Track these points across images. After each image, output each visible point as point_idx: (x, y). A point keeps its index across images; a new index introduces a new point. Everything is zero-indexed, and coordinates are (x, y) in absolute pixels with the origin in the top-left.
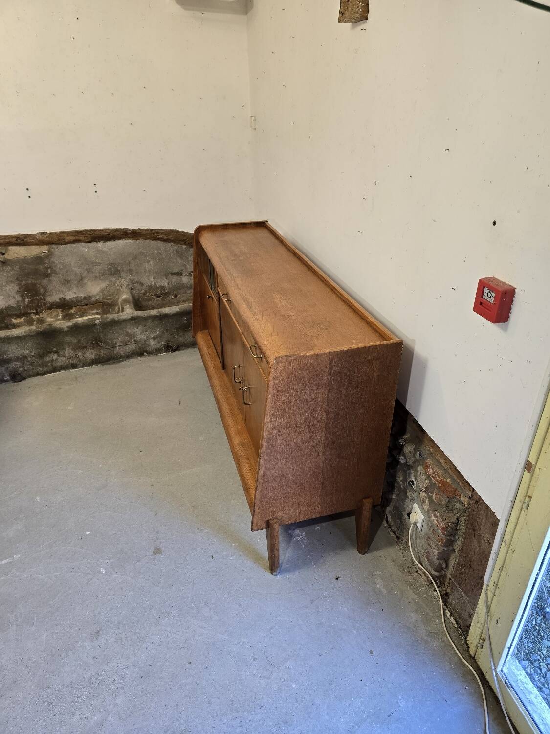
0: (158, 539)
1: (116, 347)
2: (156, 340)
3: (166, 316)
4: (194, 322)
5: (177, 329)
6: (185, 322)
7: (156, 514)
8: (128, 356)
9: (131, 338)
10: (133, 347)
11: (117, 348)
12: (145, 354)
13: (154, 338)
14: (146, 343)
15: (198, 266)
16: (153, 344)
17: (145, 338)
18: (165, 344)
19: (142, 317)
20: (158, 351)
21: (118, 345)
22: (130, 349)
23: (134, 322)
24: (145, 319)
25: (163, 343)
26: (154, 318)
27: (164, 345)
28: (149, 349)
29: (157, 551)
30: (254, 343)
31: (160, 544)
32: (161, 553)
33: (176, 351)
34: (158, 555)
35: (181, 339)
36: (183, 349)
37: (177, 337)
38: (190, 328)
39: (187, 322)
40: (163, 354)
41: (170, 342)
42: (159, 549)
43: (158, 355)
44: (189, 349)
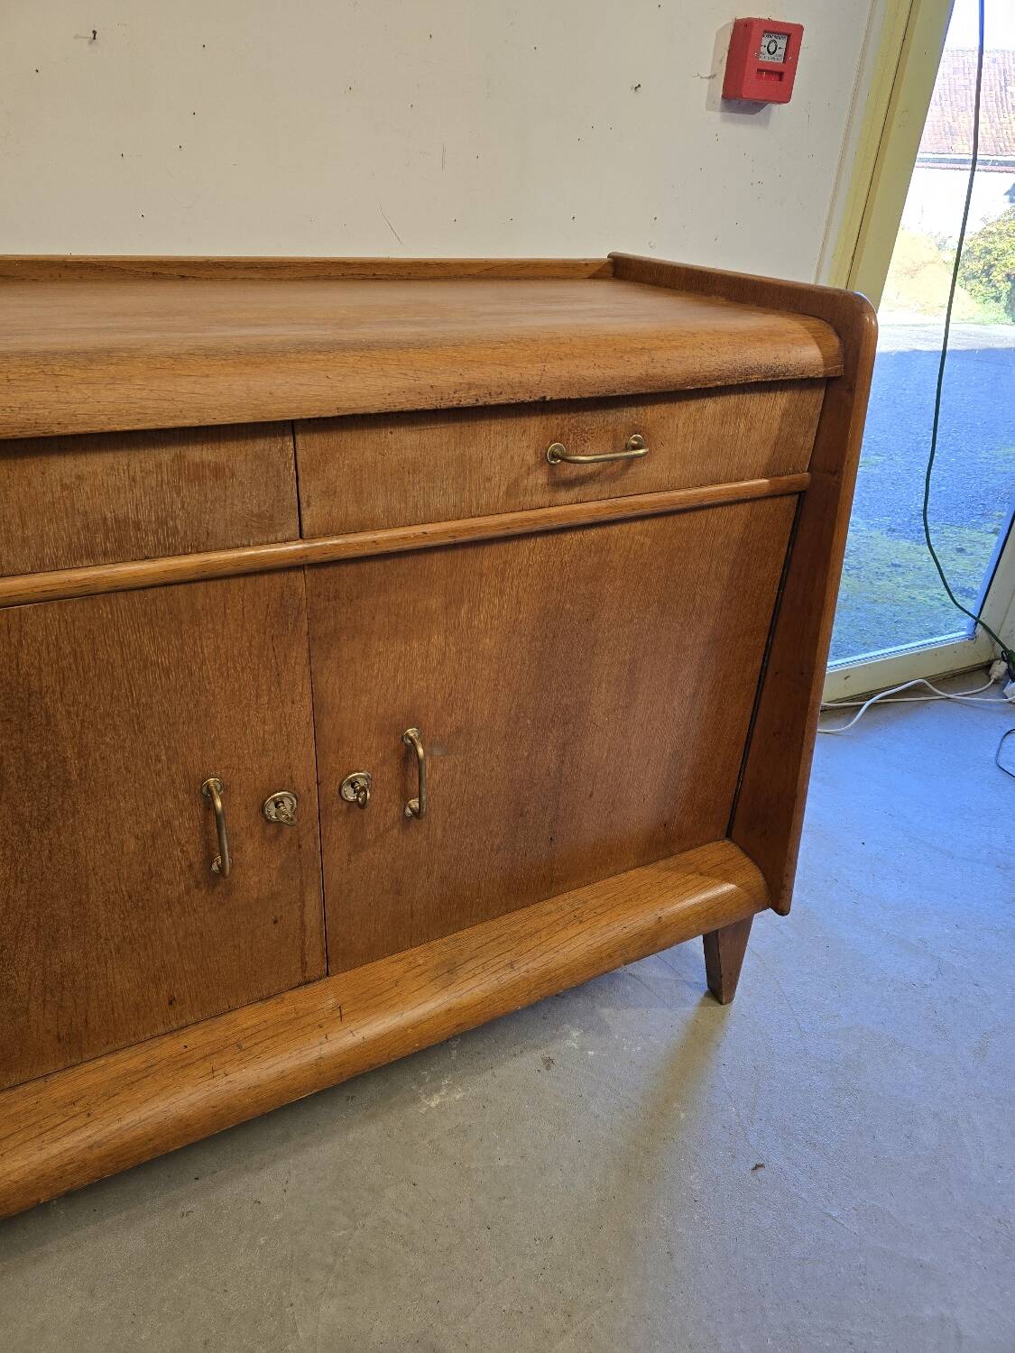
30: (531, 458)
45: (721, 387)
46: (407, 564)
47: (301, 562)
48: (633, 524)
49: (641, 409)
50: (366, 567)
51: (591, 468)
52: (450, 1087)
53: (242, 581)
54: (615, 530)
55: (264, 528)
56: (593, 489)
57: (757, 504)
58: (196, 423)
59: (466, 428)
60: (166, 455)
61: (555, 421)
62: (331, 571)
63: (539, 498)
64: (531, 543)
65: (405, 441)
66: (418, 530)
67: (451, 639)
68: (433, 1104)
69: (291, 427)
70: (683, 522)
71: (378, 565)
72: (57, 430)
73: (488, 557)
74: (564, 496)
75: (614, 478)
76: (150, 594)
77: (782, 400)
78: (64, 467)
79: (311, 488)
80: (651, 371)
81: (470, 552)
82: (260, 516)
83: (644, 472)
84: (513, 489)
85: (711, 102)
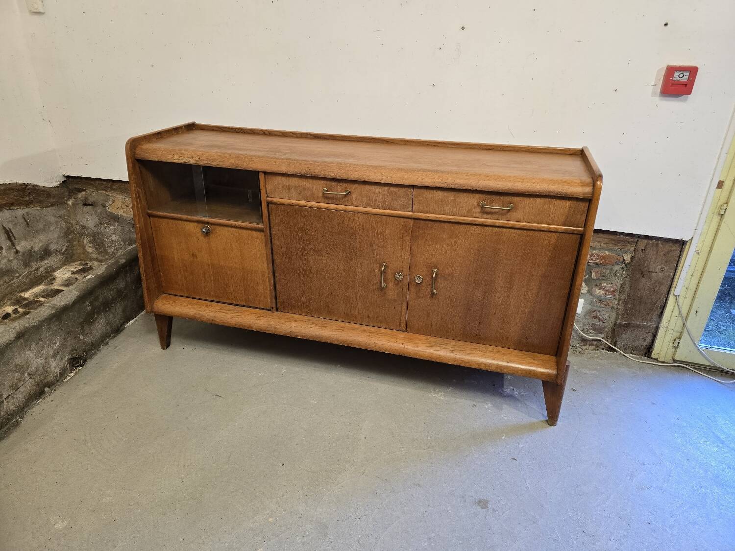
0: (463, 497)
1: (3, 402)
2: (58, 357)
3: (65, 309)
4: (148, 289)
5: (81, 325)
6: (89, 308)
7: (419, 485)
8: (22, 410)
9: (23, 373)
10: (28, 386)
11: (5, 402)
12: (47, 389)
13: (55, 355)
14: (45, 370)
15: (140, 200)
16: (55, 366)
17: (43, 361)
18: (70, 357)
19: (33, 327)
20: (63, 374)
21: (5, 396)
22: (24, 394)
23: (22, 340)
24: (37, 328)
25: (66, 358)
26: (49, 320)
27: (69, 359)
28: (51, 378)
29: (483, 504)
30: (475, 204)
31: (472, 497)
32: (487, 502)
33: (88, 361)
34: (489, 505)
35: (88, 339)
36: (95, 354)
37: (82, 338)
38: (96, 316)
39: (92, 308)
40: (71, 375)
41: (76, 350)
42: (480, 501)
43: (65, 380)
44: (100, 348)
45: (538, 195)
46: (438, 224)
47: (410, 217)
48: (511, 230)
49: (513, 197)
50: (427, 222)
51: (495, 210)
52: (441, 395)
53: (397, 218)
54: (504, 230)
55: (404, 208)
56: (496, 216)
57: (561, 234)
58: (391, 183)
59: (457, 194)
60: (386, 188)
61: (483, 196)
62: (418, 221)
63: (477, 215)
64: (475, 227)
65: (440, 194)
66: (441, 216)
67: (449, 247)
68: (434, 396)
69: (413, 187)
70: (531, 233)
71: (430, 223)
72: (366, 180)
73: (462, 227)
74: (485, 216)
75: (503, 214)
76: (378, 216)
77: (568, 203)
78: (368, 187)
79: (416, 200)
80: (513, 187)
81: (456, 225)
82: (403, 205)
83: (514, 215)
84: (470, 211)
85: (654, 94)
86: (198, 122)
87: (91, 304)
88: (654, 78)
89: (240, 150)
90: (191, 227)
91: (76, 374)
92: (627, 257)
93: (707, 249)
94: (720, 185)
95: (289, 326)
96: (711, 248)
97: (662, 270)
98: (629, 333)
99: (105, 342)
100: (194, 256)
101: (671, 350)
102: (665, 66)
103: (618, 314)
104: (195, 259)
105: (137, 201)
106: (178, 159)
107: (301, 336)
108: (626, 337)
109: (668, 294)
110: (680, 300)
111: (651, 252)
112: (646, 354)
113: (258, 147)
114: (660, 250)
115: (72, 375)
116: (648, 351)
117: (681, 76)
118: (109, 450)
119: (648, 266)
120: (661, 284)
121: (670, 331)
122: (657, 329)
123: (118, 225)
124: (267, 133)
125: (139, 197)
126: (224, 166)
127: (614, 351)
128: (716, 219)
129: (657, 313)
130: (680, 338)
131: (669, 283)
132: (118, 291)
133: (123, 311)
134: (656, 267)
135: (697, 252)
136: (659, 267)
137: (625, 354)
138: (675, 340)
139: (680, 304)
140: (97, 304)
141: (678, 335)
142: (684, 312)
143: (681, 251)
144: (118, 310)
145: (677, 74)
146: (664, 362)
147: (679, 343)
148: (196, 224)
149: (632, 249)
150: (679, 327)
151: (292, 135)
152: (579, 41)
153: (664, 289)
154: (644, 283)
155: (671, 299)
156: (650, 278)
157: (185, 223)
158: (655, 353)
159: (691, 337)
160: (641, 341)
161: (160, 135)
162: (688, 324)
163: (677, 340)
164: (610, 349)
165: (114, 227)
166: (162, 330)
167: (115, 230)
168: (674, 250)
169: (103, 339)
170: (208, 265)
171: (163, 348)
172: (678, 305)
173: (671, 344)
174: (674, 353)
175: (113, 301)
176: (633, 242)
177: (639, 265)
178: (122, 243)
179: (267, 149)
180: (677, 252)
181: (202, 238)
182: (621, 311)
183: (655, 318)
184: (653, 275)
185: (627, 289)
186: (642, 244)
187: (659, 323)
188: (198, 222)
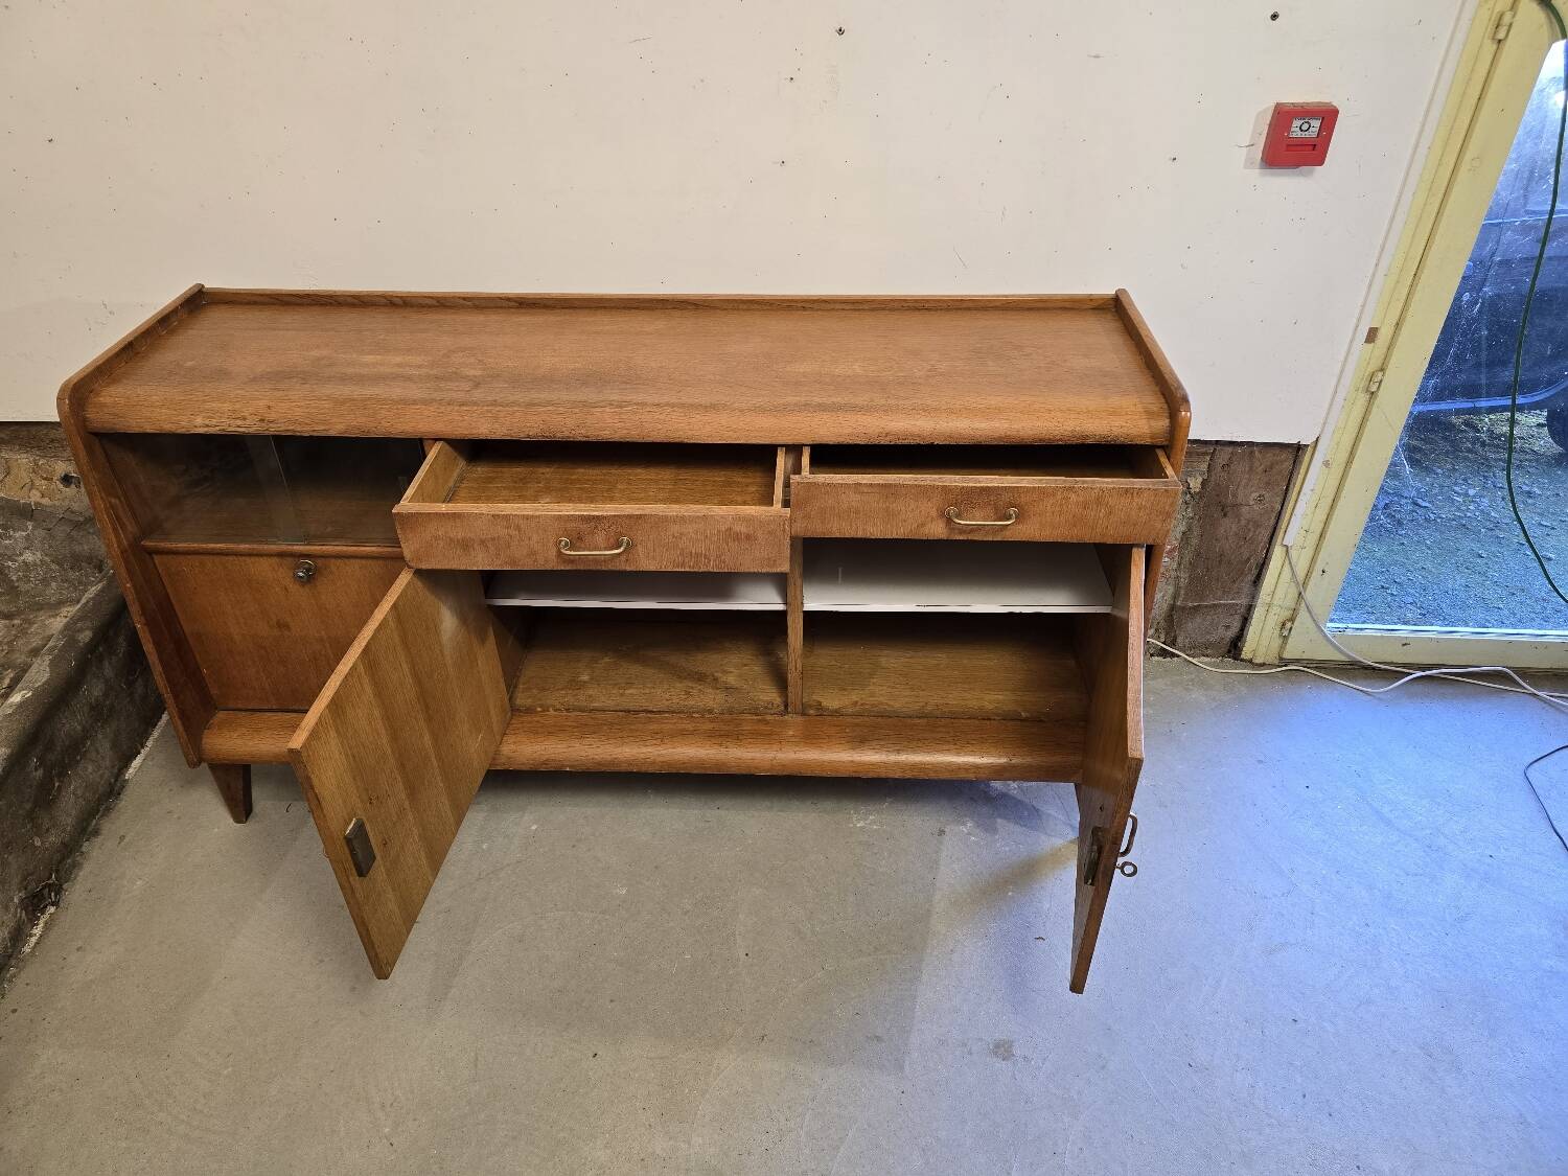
0: (964, 1044)
5: (31, 817)
6: (40, 773)
7: (879, 1039)
15: (123, 526)
18: (22, 894)
20: (18, 937)
25: (16, 900)
27: (22, 900)
29: (1003, 1050)
31: (981, 1039)
32: (1010, 1044)
33: (65, 886)
34: (1017, 1051)
35: (53, 838)
36: (76, 865)
37: (39, 844)
38: (57, 784)
39: (44, 774)
40: (35, 931)
41: (32, 874)
42: (997, 1046)
43: (27, 949)
44: (84, 849)
52: (873, 821)
68: (858, 825)
85: (1249, 164)
86: (212, 283)
87: (41, 759)
88: (1251, 130)
89: (360, 379)
90: (263, 568)
91: (47, 926)
92: (1195, 484)
93: (1343, 456)
94: (1372, 335)
95: (537, 747)
96: (1352, 454)
97: (1261, 499)
98: (1198, 620)
99: (90, 829)
100: (282, 626)
101: (1279, 641)
102: (1271, 104)
103: (1177, 588)
104: (286, 633)
105: (115, 529)
106: (207, 426)
107: (570, 767)
108: (1192, 628)
109: (1270, 542)
110: (1294, 553)
111: (1240, 467)
112: (1229, 651)
113: (399, 365)
114: (1257, 464)
115: (37, 931)
116: (1234, 648)
117: (1305, 127)
118: (199, 1107)
119: (1234, 496)
120: (1257, 525)
121: (1275, 610)
122: (1250, 608)
123: (34, 528)
124: (400, 302)
125: (118, 518)
126: (332, 433)
127: (1173, 655)
128: (1363, 398)
129: (1251, 578)
130: (1292, 620)
131: (1273, 521)
132: (92, 708)
133: (115, 745)
134: (1250, 496)
135: (1327, 464)
136: (1256, 494)
137: (1190, 659)
138: (1284, 625)
139: (1294, 561)
140: (52, 757)
141: (1288, 614)
142: (1301, 574)
143: (1296, 462)
144: (102, 746)
145: (1297, 123)
146: (1263, 665)
147: (1291, 628)
148: (275, 560)
149: (1204, 467)
150: (1290, 602)
151: (462, 302)
152: (1097, 57)
153: (1265, 534)
154: (1228, 526)
155: (1277, 553)
156: (1238, 516)
157: (248, 560)
158: (1246, 653)
159: (1312, 617)
160: (1221, 630)
161: (132, 352)
162: (1308, 595)
163: (1289, 625)
164: (1164, 653)
165: (24, 534)
166: (229, 787)
167: (27, 538)
168: (1282, 462)
169: (85, 824)
170: (321, 640)
171: (238, 820)
172: (1290, 563)
173: (1277, 632)
174: (1283, 647)
175: (87, 734)
176: (1205, 454)
177: (1218, 495)
178: (54, 566)
179: (420, 366)
180: (1288, 465)
181: (294, 588)
182: (1183, 582)
183: (1246, 587)
184: (1244, 510)
185: (1194, 541)
186: (1223, 456)
187: (1254, 596)
188: (281, 555)
